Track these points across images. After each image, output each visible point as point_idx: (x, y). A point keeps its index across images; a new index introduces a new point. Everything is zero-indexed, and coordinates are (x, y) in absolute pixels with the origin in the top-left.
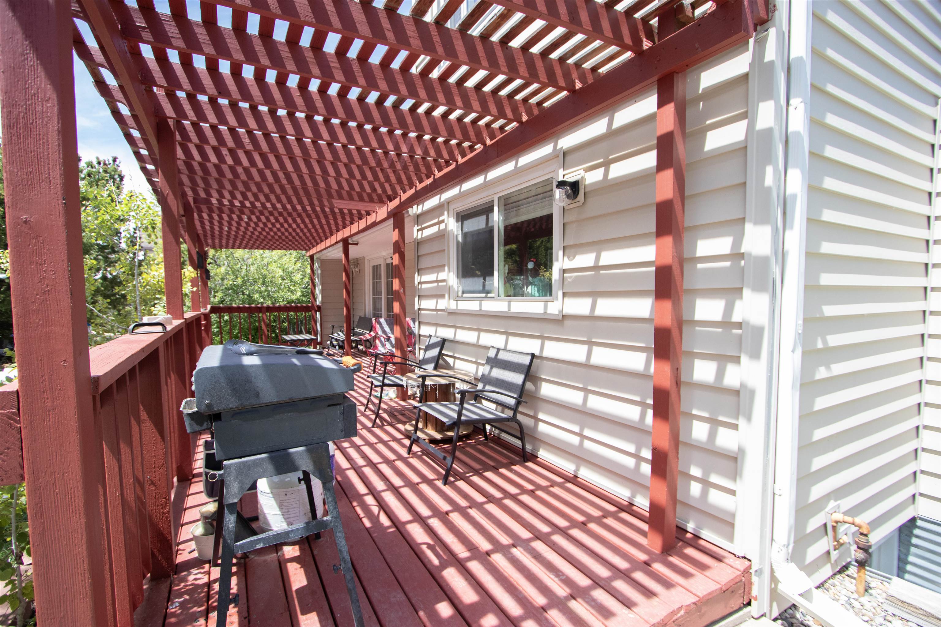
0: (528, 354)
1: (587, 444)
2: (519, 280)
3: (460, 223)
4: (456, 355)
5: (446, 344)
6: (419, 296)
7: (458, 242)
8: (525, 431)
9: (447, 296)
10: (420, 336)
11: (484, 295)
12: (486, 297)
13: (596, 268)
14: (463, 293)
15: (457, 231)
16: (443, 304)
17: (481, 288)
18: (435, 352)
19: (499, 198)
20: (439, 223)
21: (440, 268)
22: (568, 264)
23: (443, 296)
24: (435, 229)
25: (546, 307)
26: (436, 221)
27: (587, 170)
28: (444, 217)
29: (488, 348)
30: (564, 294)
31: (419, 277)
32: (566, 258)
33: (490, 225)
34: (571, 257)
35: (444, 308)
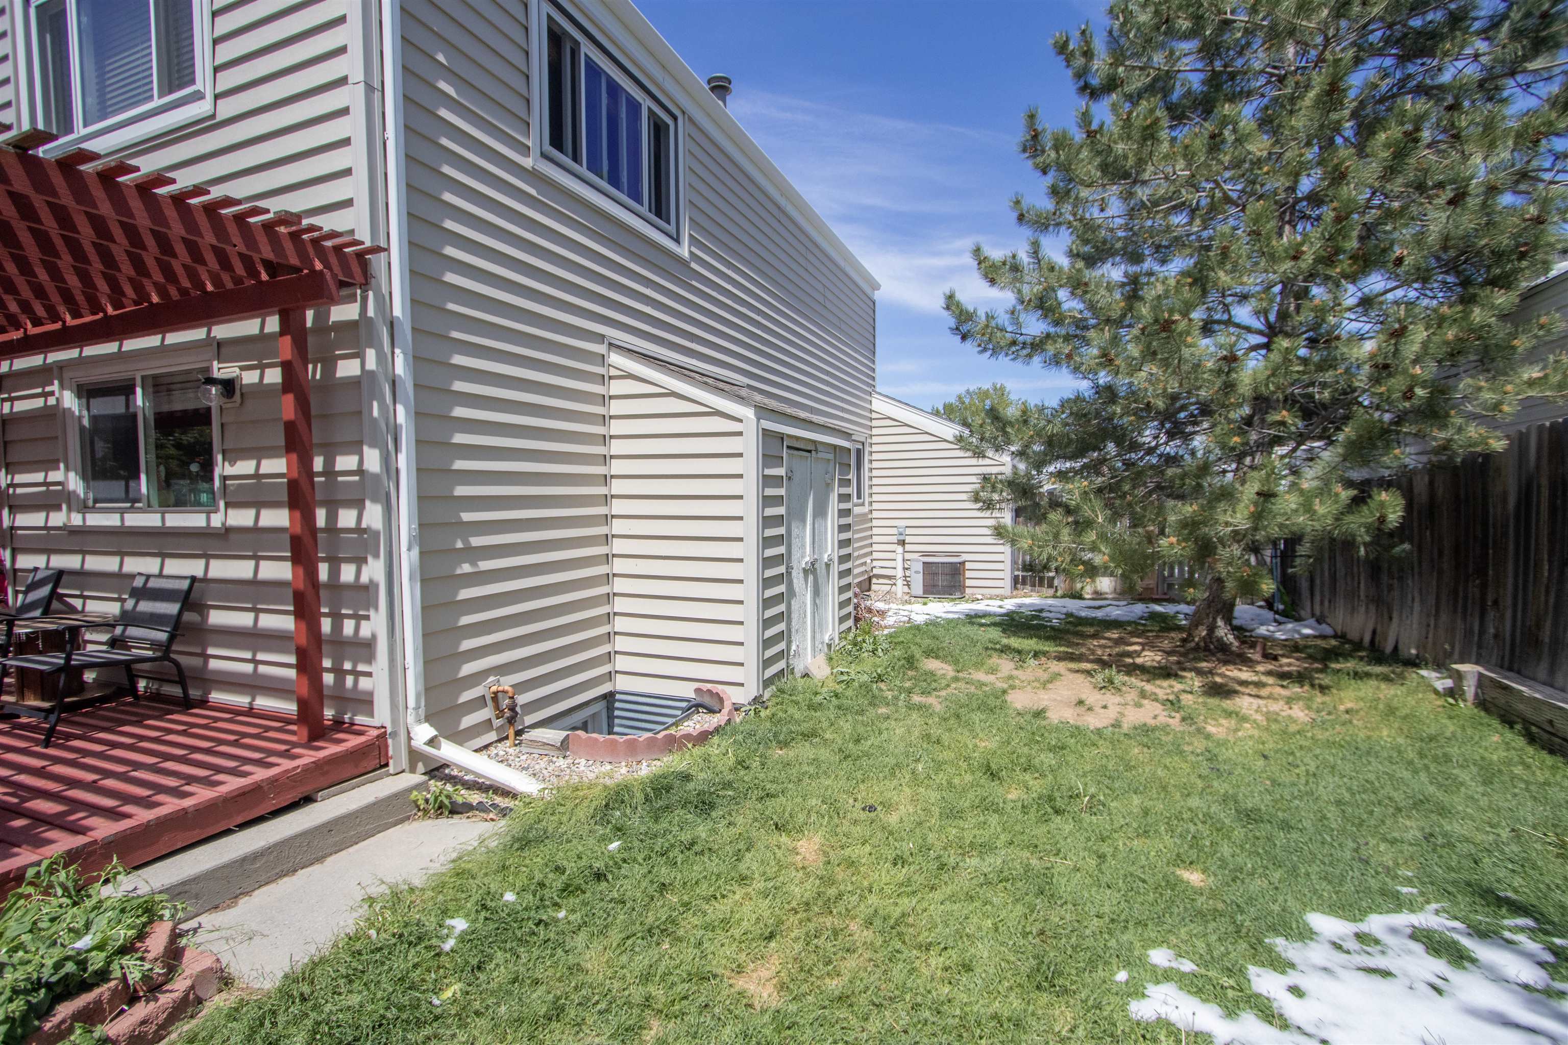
0: (185, 578)
1: (262, 669)
2: (183, 484)
3: (84, 401)
4: (86, 593)
5: (65, 578)
6: (10, 508)
7: (82, 428)
8: (187, 674)
9: (64, 507)
10: (15, 571)
11: (129, 505)
12: (132, 507)
13: (257, 476)
14: (96, 501)
15: (80, 411)
16: (58, 519)
17: (123, 495)
18: (45, 591)
19: (143, 378)
20: (46, 395)
21: (51, 464)
22: (229, 470)
23: (58, 508)
24: (39, 403)
25: (208, 520)
26: (39, 390)
27: (242, 368)
28: (55, 387)
29: (132, 576)
30: (227, 505)
31: (9, 477)
32: (226, 464)
33: (131, 410)
34: (232, 463)
35: (61, 524)
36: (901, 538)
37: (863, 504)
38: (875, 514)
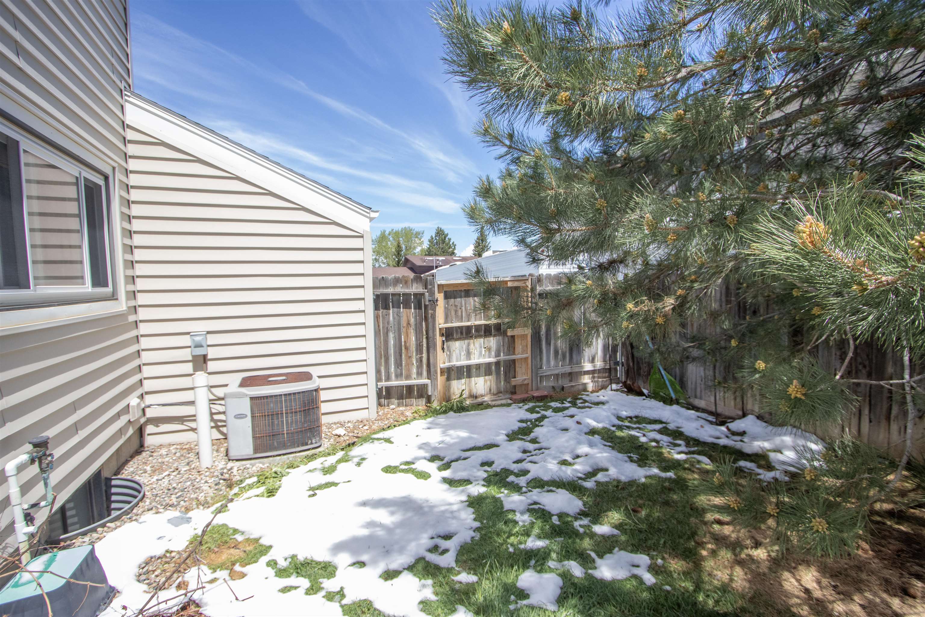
36: (199, 352)
37: (113, 297)
38: (143, 314)
